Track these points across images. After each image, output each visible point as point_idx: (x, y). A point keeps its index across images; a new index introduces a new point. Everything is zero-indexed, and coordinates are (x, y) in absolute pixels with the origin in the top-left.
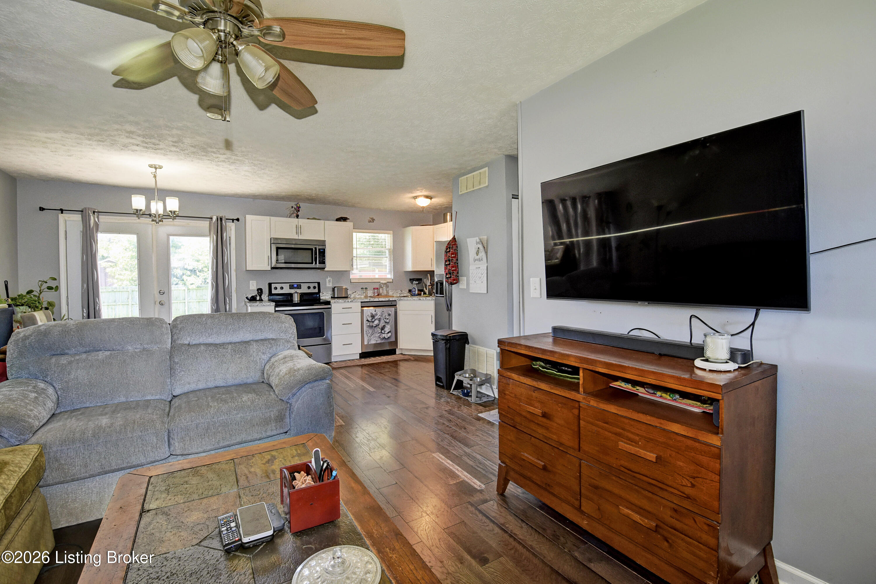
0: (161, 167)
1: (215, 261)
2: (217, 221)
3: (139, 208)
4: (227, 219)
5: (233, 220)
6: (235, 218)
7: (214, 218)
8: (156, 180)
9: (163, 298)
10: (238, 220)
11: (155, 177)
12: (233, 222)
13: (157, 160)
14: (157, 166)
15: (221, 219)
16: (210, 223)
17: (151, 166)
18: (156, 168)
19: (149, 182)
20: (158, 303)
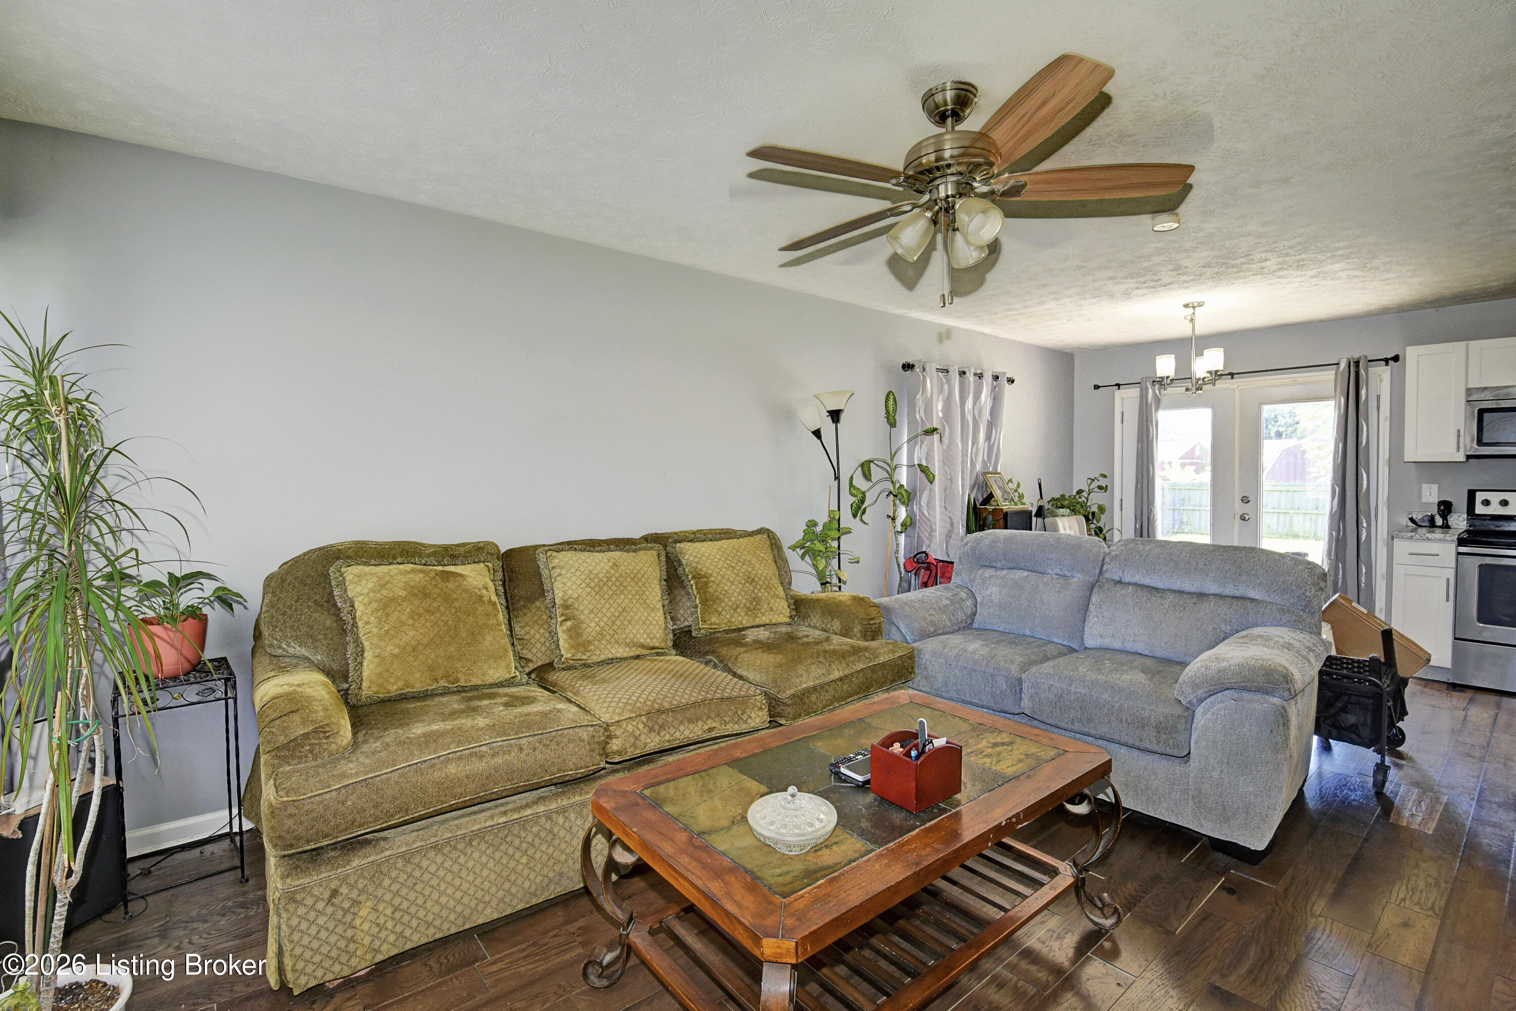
0: (1200, 305)
1: (1341, 445)
2: (1349, 366)
3: (1165, 375)
4: (1370, 361)
5: (1386, 361)
6: (1389, 357)
7: (1343, 365)
8: (1193, 326)
9: (1247, 508)
10: (1396, 359)
11: (1192, 320)
12: (1387, 364)
13: (1192, 296)
14: (1196, 304)
15: (1357, 363)
16: (1336, 374)
17: (1186, 306)
18: (1194, 307)
19: (1183, 329)
20: (1238, 517)
